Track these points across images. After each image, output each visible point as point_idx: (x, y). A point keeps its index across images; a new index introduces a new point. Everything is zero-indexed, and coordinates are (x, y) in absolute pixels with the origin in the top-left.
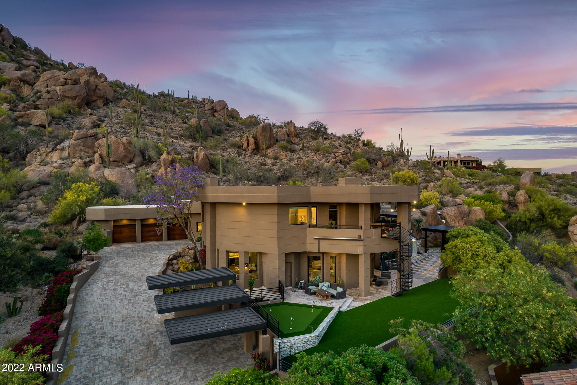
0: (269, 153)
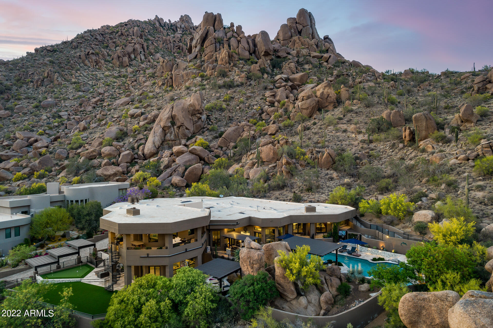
0: (421, 145)
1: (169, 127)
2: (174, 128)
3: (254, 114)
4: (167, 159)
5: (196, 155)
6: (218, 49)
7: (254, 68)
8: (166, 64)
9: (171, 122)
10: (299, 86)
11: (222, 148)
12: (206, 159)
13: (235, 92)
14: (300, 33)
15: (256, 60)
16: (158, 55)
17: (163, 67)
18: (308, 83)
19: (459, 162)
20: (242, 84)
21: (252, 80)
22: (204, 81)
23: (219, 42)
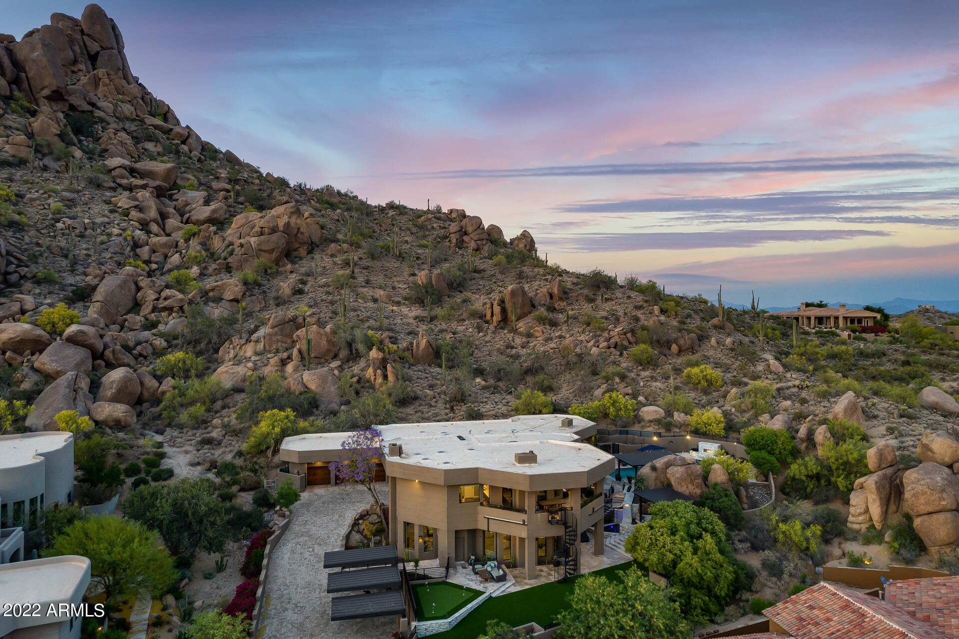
0: (521, 327)
5: (84, 346)
12: (109, 356)
13: (11, 179)
14: (93, 58)
15: (30, 105)
18: (184, 187)
20: (22, 161)
21: (45, 156)
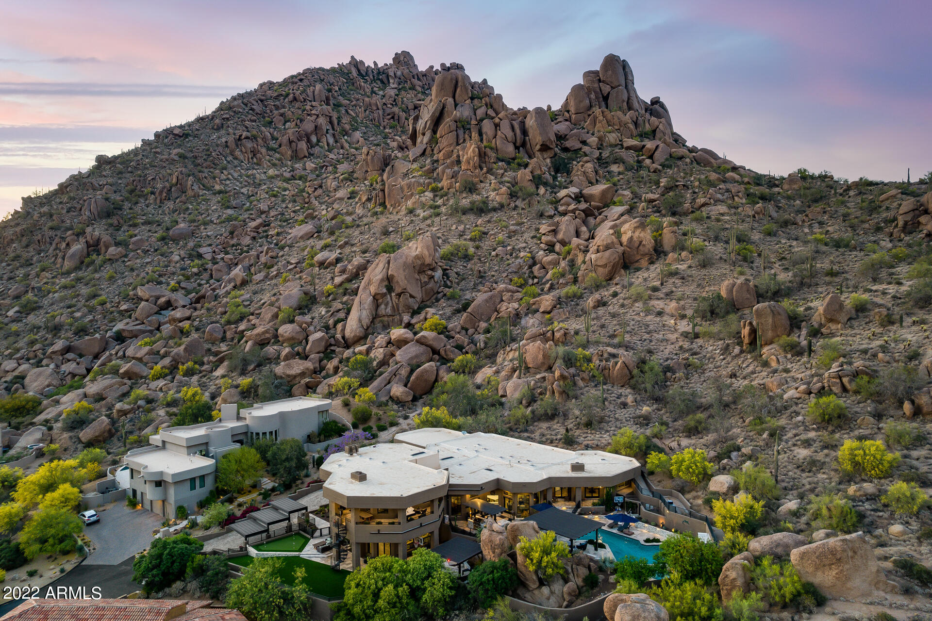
0: (764, 354)
1: (384, 295)
2: (391, 296)
3: (521, 267)
4: (381, 350)
5: (427, 346)
6: (461, 141)
7: (521, 177)
8: (373, 157)
9: (386, 286)
10: (598, 208)
11: (467, 330)
12: (442, 352)
13: (489, 221)
14: (606, 98)
15: (526, 160)
16: (358, 135)
17: (367, 162)
18: (614, 203)
19: (798, 395)
20: (502, 206)
21: (518, 198)
22: (437, 198)
23: (463, 126)
